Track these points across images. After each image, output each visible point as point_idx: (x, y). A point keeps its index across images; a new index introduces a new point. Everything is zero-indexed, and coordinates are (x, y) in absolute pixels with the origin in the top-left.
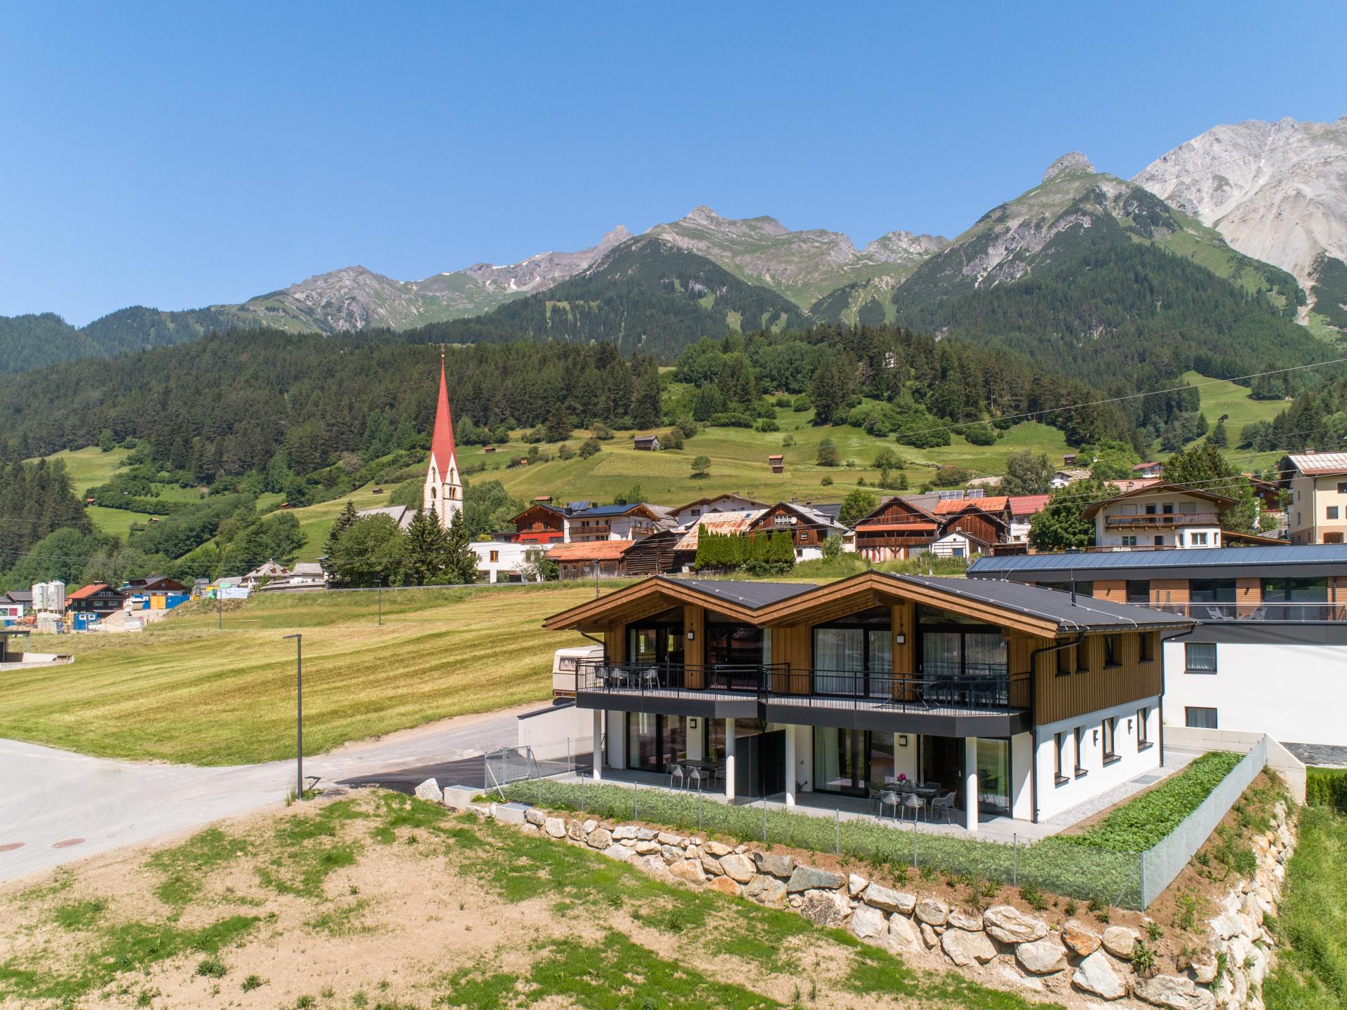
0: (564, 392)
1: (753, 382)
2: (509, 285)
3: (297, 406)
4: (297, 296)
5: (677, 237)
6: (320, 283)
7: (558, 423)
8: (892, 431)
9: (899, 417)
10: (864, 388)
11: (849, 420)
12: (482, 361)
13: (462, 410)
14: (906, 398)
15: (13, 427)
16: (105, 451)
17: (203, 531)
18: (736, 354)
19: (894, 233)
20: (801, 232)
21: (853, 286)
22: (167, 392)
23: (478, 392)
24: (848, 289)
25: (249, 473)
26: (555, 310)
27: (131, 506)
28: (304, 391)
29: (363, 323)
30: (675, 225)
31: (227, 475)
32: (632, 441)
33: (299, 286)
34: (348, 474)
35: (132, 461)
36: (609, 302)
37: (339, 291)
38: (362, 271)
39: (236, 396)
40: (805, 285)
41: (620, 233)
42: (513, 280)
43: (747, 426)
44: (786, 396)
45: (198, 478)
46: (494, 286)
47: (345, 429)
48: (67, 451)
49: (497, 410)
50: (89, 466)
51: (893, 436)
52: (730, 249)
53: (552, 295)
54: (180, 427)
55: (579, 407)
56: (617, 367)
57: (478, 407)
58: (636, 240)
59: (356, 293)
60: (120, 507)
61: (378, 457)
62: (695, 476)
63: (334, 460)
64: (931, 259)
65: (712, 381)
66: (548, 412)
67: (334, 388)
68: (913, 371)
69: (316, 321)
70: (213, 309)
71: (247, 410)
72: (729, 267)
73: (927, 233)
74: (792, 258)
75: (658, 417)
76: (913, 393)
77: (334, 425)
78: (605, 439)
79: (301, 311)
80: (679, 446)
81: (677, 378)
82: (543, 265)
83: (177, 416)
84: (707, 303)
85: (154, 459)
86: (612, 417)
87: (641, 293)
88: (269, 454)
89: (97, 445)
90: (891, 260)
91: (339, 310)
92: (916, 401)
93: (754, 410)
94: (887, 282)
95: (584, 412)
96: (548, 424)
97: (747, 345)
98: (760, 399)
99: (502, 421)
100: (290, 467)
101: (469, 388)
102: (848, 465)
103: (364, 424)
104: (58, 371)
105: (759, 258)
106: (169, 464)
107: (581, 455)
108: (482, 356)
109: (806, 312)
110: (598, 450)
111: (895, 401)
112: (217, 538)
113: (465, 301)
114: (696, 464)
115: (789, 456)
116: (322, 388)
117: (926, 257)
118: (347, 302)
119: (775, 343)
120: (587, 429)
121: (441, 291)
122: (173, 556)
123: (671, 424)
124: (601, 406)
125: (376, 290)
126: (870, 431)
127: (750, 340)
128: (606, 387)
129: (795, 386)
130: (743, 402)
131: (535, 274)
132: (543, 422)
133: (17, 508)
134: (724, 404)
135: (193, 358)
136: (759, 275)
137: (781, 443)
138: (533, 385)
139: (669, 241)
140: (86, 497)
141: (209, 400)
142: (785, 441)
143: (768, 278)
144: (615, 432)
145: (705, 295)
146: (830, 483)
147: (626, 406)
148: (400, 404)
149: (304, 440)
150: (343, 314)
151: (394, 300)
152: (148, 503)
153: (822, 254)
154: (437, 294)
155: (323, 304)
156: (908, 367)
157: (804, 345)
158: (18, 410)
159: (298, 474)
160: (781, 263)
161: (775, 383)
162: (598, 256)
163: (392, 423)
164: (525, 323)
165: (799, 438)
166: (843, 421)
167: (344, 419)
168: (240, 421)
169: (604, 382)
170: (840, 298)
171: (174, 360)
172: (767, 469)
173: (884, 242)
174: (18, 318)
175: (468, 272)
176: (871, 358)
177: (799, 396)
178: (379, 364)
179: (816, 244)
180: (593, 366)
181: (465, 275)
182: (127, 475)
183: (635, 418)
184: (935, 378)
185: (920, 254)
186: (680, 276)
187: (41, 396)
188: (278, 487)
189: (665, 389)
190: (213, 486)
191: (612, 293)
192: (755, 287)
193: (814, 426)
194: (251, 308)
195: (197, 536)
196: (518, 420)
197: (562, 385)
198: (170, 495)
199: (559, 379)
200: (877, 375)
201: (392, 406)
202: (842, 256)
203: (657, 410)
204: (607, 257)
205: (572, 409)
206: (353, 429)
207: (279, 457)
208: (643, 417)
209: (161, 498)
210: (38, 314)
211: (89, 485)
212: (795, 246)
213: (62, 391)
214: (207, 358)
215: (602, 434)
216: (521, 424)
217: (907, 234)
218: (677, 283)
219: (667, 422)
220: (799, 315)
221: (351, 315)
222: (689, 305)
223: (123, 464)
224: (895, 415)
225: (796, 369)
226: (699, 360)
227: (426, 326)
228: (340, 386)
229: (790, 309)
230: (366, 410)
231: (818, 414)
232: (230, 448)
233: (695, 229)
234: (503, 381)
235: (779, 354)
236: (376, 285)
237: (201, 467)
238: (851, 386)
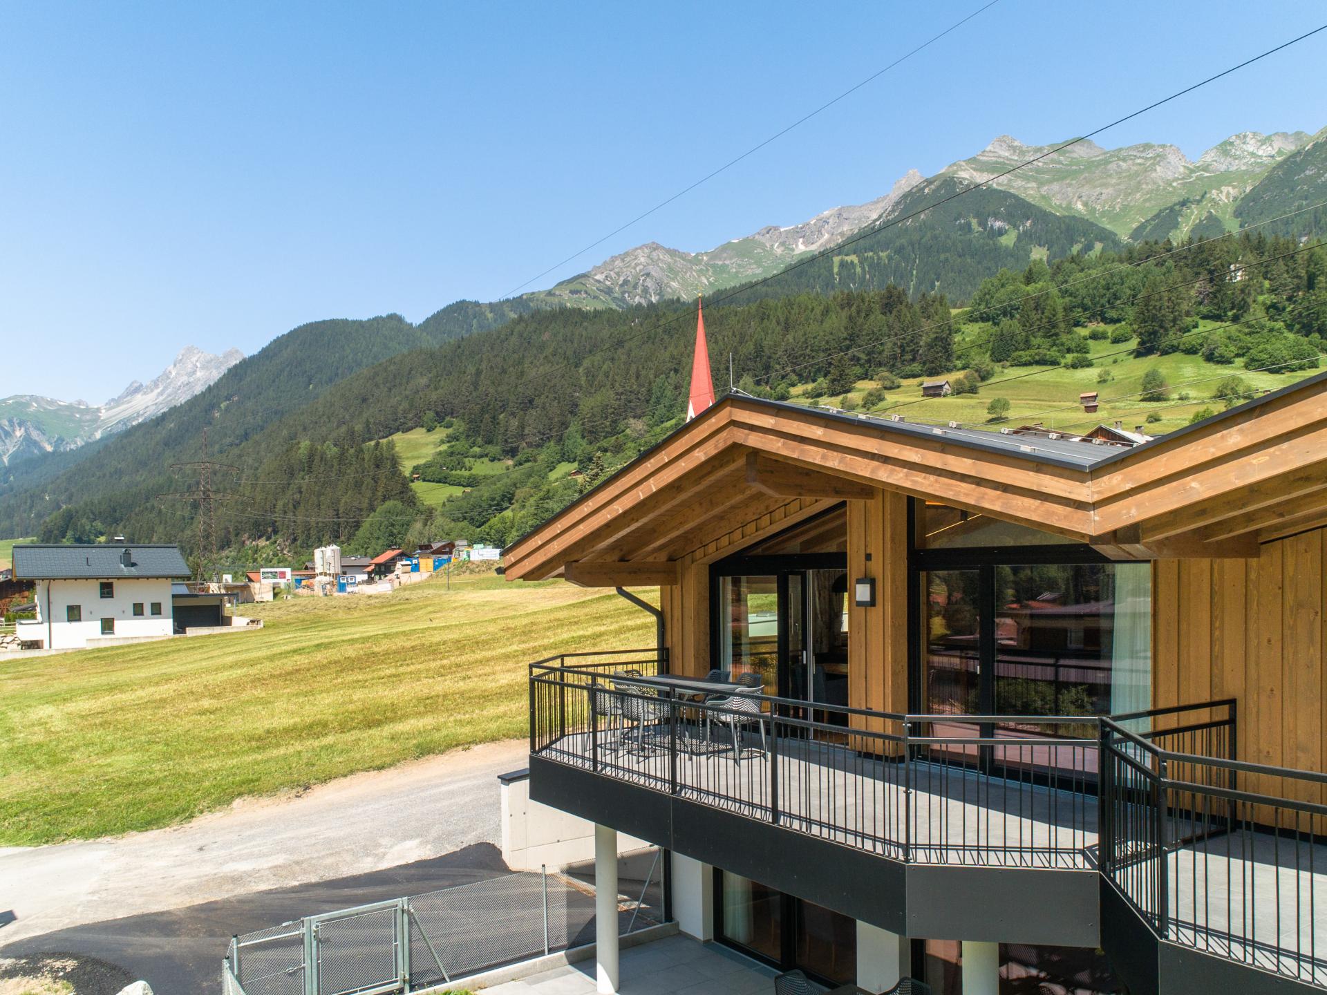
0: (848, 342)
1: (1060, 315)
2: (797, 246)
3: (590, 378)
4: (597, 277)
5: (975, 173)
6: (618, 263)
7: (841, 375)
8: (1238, 355)
9: (1248, 338)
10: (1201, 308)
11: (1182, 347)
12: (763, 317)
13: (743, 369)
14: (1257, 314)
15: (361, 413)
16: (429, 431)
17: (503, 500)
18: (1040, 284)
19: (1238, 136)
20: (1120, 150)
21: (1184, 203)
22: (478, 373)
23: (759, 350)
24: (1177, 208)
25: (547, 444)
26: (843, 265)
27: (448, 480)
28: (596, 363)
29: (657, 297)
30: (972, 161)
31: (528, 447)
32: (921, 388)
33: (599, 267)
34: (634, 440)
35: (451, 438)
36: (900, 250)
37: (635, 268)
38: (655, 247)
39: (536, 371)
40: (1125, 208)
41: (911, 177)
42: (801, 240)
43: (1054, 363)
44: (1102, 327)
45: (504, 451)
46: (782, 248)
47: (633, 397)
48: (400, 433)
49: (778, 367)
50: (416, 446)
51: (1240, 362)
52: (1035, 180)
53: (840, 249)
54: (489, 405)
55: (863, 356)
56: (904, 310)
57: (759, 365)
58: (929, 182)
59: (651, 269)
60: (439, 481)
61: (662, 422)
62: (991, 421)
63: (623, 428)
64: (1285, 161)
65: (1012, 317)
66: (830, 364)
67: (623, 358)
68: (1267, 284)
69: (614, 299)
70: (524, 297)
71: (545, 385)
72: (1034, 198)
73: (1281, 130)
74: (1109, 180)
75: (950, 361)
76: (1268, 309)
77: (622, 393)
78: (891, 388)
79: (601, 291)
80: (973, 390)
81: (972, 319)
82: (831, 221)
83: (487, 395)
84: (1008, 240)
85: (468, 436)
86: (899, 365)
87: (935, 238)
88: (565, 425)
89: (422, 426)
90: (1233, 169)
91: (635, 287)
92: (1272, 318)
93: (1063, 344)
94: (1228, 193)
95: (869, 361)
96: (830, 377)
97: (1054, 275)
98: (1070, 332)
99: (783, 377)
100: (583, 437)
101: (750, 347)
102: (1181, 399)
103: (649, 391)
104: (395, 363)
105: (1070, 185)
106: (479, 440)
107: (864, 406)
108: (764, 313)
109: (1125, 238)
110: (881, 399)
111: (1243, 320)
112: (513, 507)
113: (754, 266)
114: (992, 408)
115: (1105, 393)
116: (613, 359)
117: (1279, 159)
118: (642, 278)
119: (1089, 268)
120: (871, 379)
121: (731, 259)
122: (478, 524)
123: (964, 368)
124: (886, 353)
125: (669, 265)
126: (1210, 358)
127: (1058, 269)
128: (892, 333)
129: (1113, 314)
130: (1049, 337)
131: (823, 231)
132: (825, 376)
133: (358, 485)
134: (1027, 341)
135: (502, 342)
136: (1070, 203)
137: (1096, 379)
138: (815, 338)
139: (965, 179)
140: (413, 473)
141: (513, 378)
142: (1100, 376)
143: (1080, 206)
144: (901, 380)
145: (1006, 231)
146: (1157, 420)
147: (914, 352)
148: (683, 368)
149: (595, 409)
150: (639, 291)
151: (686, 273)
152: (462, 476)
153: (1146, 171)
154: (727, 262)
155: (620, 282)
156: (1261, 279)
157: (1125, 267)
158: (364, 400)
159: (591, 443)
160: (1095, 187)
161: (1088, 314)
162: (887, 205)
163: (676, 388)
164: (812, 280)
165: (1117, 373)
166: (1174, 349)
167: (631, 387)
168: (539, 396)
169: (890, 327)
170: (1169, 217)
171: (487, 345)
172: (1077, 409)
173: (1225, 148)
174: (369, 320)
175: (757, 237)
176: (1211, 272)
177: (1118, 325)
178: (665, 331)
179: (1139, 161)
180: (878, 312)
181: (753, 240)
182: (445, 451)
183: (924, 363)
184: (1298, 288)
185: (1272, 157)
186: (977, 216)
187: (381, 386)
188: (572, 456)
189: (958, 331)
190: (517, 458)
191: (903, 241)
192: (1065, 217)
193: (1136, 357)
194: (557, 293)
195: (498, 505)
196: (800, 375)
197: (845, 335)
198: (482, 468)
199: (843, 329)
200: (1219, 291)
201: (676, 371)
202: (1171, 171)
203: (948, 353)
204: (898, 203)
205: (855, 359)
206: (640, 396)
207: (574, 428)
208: (933, 362)
209: (473, 472)
210: (384, 315)
211: (415, 463)
212: (1112, 167)
213: (398, 381)
214: (514, 339)
215: (888, 384)
216: (803, 379)
217: (1255, 134)
218: (974, 222)
219: (960, 365)
220: (1116, 243)
221: (646, 291)
222: (988, 245)
223: (442, 442)
224: (1242, 337)
225: (1115, 294)
226: (997, 295)
227: (714, 293)
228: (629, 356)
229: (1106, 237)
230: (652, 376)
231: (1142, 343)
232: (530, 422)
233: (997, 163)
234: (784, 335)
235: (1094, 279)
236: (668, 259)
237: (506, 441)
238: (1185, 307)
